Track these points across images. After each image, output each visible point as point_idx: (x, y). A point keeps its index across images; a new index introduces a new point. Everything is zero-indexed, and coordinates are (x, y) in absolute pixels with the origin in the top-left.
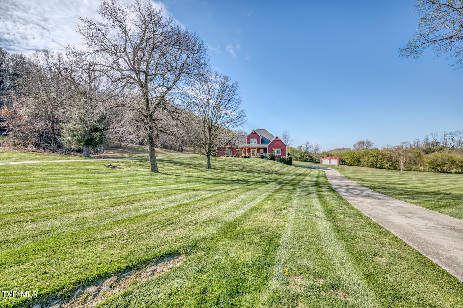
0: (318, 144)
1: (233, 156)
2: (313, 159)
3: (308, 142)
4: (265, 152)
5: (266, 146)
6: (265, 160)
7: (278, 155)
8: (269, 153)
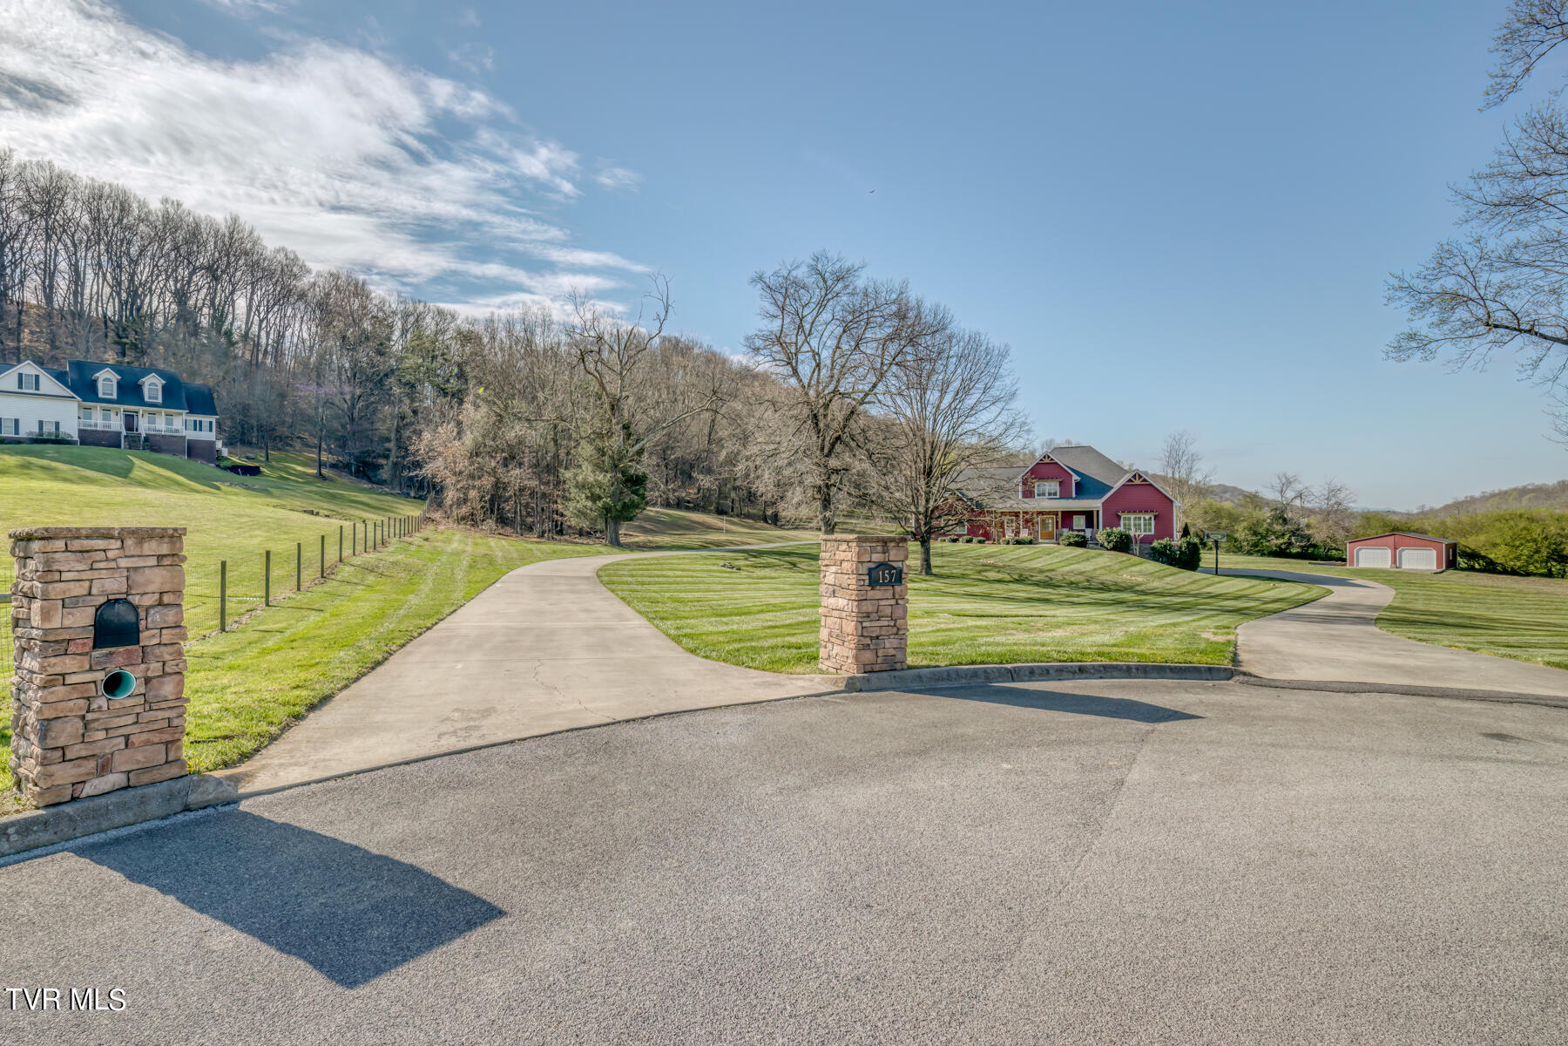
0: (1337, 483)
1: (975, 540)
2: (1315, 546)
3: (1290, 474)
4: (1090, 524)
5: (1095, 504)
6: (1092, 552)
7: (1143, 534)
8: (1108, 530)
